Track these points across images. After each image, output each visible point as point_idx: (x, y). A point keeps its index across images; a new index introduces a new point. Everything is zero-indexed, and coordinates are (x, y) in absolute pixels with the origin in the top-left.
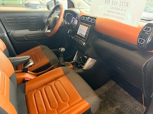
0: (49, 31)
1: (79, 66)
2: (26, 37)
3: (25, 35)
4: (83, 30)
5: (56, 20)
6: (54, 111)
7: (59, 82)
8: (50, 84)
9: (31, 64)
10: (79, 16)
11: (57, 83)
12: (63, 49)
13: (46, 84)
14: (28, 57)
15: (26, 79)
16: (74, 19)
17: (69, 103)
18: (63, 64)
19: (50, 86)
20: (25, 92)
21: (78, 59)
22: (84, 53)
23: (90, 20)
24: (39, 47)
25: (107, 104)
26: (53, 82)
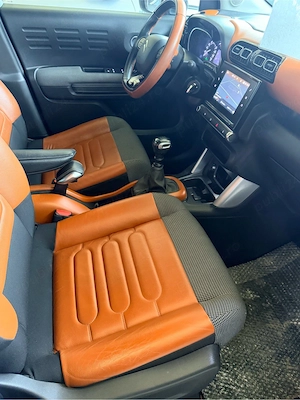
0: (135, 80)
1: (205, 192)
2: (74, 89)
3: (72, 84)
4: (233, 91)
5: (157, 50)
6: (118, 317)
7: (141, 235)
8: (118, 236)
9: (75, 175)
10: (228, 43)
11: (137, 236)
12: (164, 143)
13: (109, 234)
14: (70, 153)
15: (59, 213)
16: (212, 47)
17: (158, 303)
18: (161, 184)
19: (116, 244)
20: (52, 248)
21: (206, 172)
22: (225, 160)
23: (259, 60)
24: (104, 121)
25: (267, 309)
26: (127, 234)
